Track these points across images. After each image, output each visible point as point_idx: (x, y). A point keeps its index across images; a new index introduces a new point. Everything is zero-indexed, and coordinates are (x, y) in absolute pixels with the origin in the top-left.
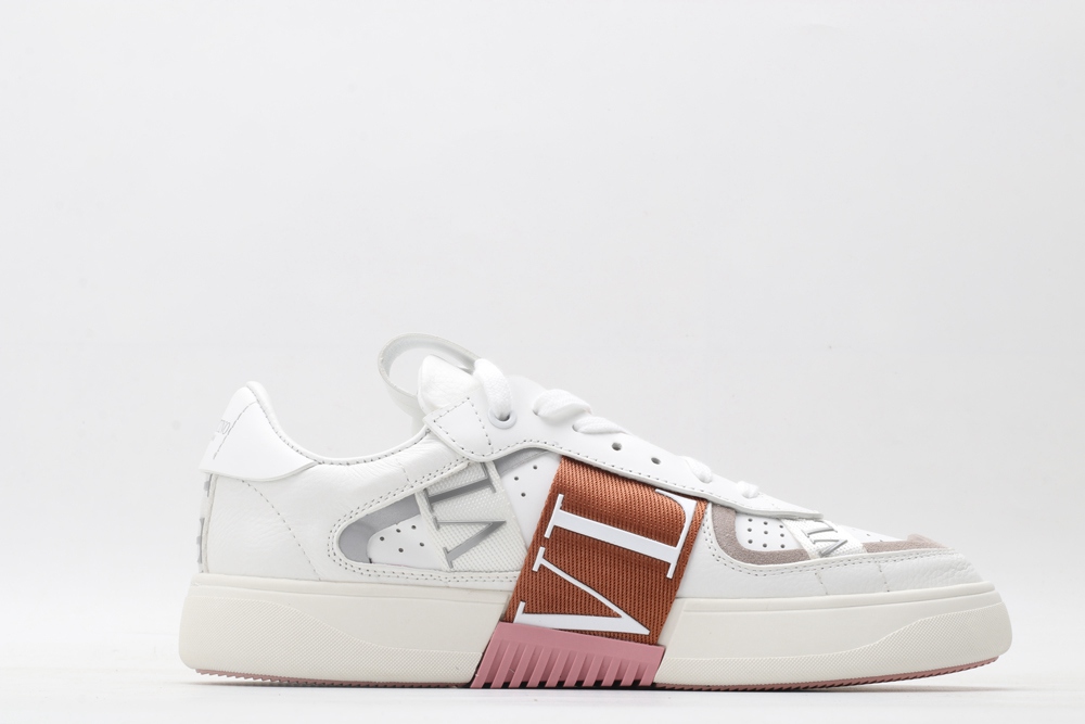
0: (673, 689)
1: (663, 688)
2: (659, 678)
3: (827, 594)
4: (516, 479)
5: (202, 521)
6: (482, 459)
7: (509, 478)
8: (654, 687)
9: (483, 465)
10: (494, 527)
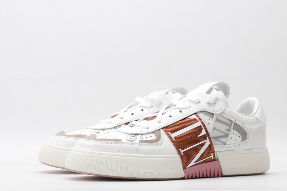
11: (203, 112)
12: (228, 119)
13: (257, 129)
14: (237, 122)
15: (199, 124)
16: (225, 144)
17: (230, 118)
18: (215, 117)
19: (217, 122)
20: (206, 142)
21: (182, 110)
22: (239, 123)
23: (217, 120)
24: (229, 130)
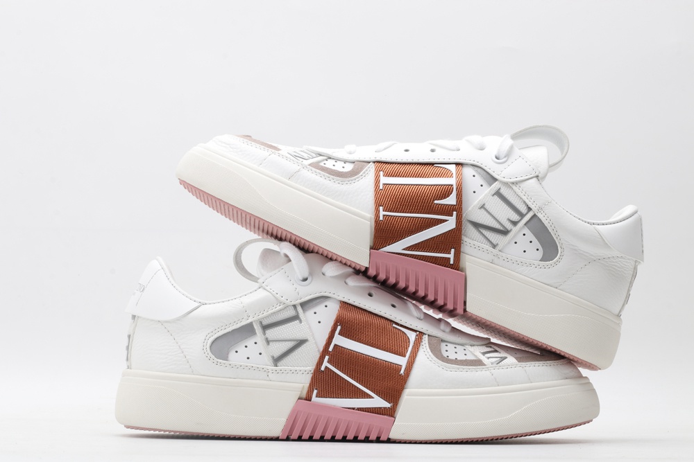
0: (400, 442)
1: (395, 442)
2: (393, 436)
3: (498, 385)
4: (315, 313)
5: (129, 336)
6: (293, 303)
7: (310, 313)
8: (389, 441)
9: (295, 306)
10: (301, 343)
11: (476, 169)
12: (525, 202)
13: (592, 255)
14: (539, 215)
15: (452, 181)
16: (494, 246)
17: (527, 201)
18: (496, 185)
19: (496, 197)
20: (446, 221)
21: (438, 150)
22: (543, 219)
23: (498, 193)
24: (515, 223)
